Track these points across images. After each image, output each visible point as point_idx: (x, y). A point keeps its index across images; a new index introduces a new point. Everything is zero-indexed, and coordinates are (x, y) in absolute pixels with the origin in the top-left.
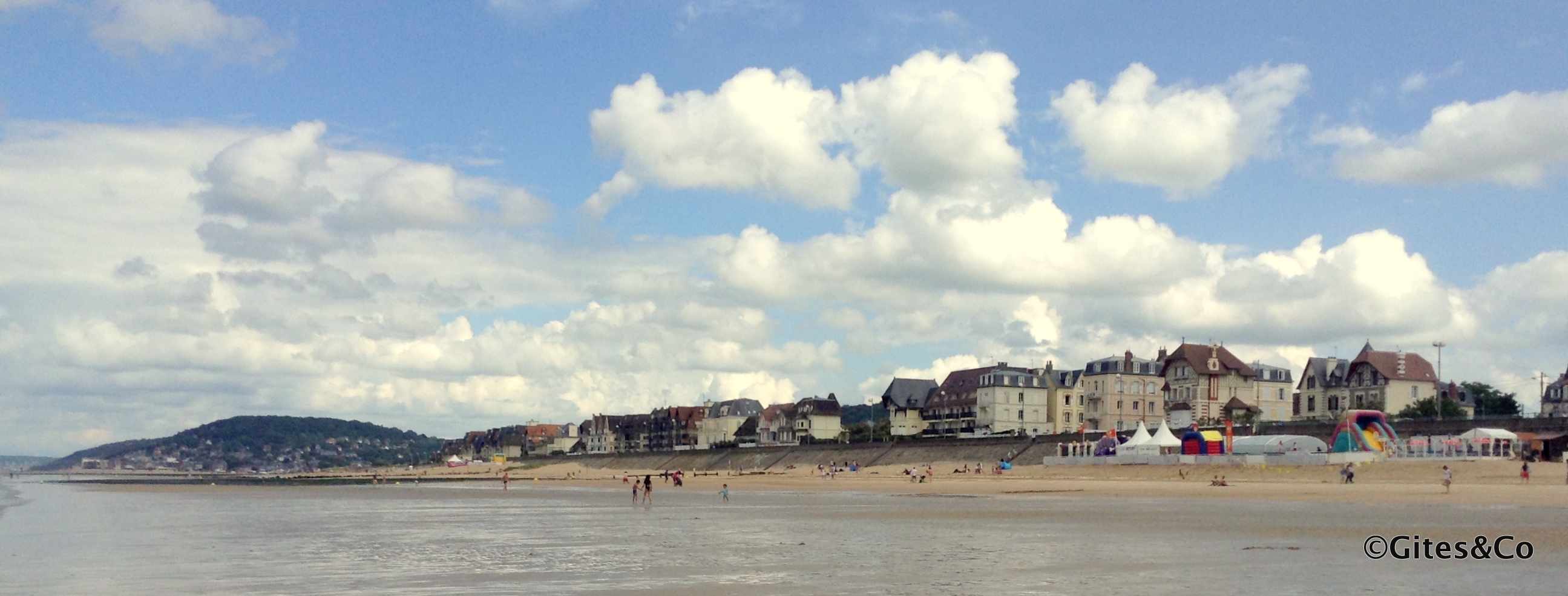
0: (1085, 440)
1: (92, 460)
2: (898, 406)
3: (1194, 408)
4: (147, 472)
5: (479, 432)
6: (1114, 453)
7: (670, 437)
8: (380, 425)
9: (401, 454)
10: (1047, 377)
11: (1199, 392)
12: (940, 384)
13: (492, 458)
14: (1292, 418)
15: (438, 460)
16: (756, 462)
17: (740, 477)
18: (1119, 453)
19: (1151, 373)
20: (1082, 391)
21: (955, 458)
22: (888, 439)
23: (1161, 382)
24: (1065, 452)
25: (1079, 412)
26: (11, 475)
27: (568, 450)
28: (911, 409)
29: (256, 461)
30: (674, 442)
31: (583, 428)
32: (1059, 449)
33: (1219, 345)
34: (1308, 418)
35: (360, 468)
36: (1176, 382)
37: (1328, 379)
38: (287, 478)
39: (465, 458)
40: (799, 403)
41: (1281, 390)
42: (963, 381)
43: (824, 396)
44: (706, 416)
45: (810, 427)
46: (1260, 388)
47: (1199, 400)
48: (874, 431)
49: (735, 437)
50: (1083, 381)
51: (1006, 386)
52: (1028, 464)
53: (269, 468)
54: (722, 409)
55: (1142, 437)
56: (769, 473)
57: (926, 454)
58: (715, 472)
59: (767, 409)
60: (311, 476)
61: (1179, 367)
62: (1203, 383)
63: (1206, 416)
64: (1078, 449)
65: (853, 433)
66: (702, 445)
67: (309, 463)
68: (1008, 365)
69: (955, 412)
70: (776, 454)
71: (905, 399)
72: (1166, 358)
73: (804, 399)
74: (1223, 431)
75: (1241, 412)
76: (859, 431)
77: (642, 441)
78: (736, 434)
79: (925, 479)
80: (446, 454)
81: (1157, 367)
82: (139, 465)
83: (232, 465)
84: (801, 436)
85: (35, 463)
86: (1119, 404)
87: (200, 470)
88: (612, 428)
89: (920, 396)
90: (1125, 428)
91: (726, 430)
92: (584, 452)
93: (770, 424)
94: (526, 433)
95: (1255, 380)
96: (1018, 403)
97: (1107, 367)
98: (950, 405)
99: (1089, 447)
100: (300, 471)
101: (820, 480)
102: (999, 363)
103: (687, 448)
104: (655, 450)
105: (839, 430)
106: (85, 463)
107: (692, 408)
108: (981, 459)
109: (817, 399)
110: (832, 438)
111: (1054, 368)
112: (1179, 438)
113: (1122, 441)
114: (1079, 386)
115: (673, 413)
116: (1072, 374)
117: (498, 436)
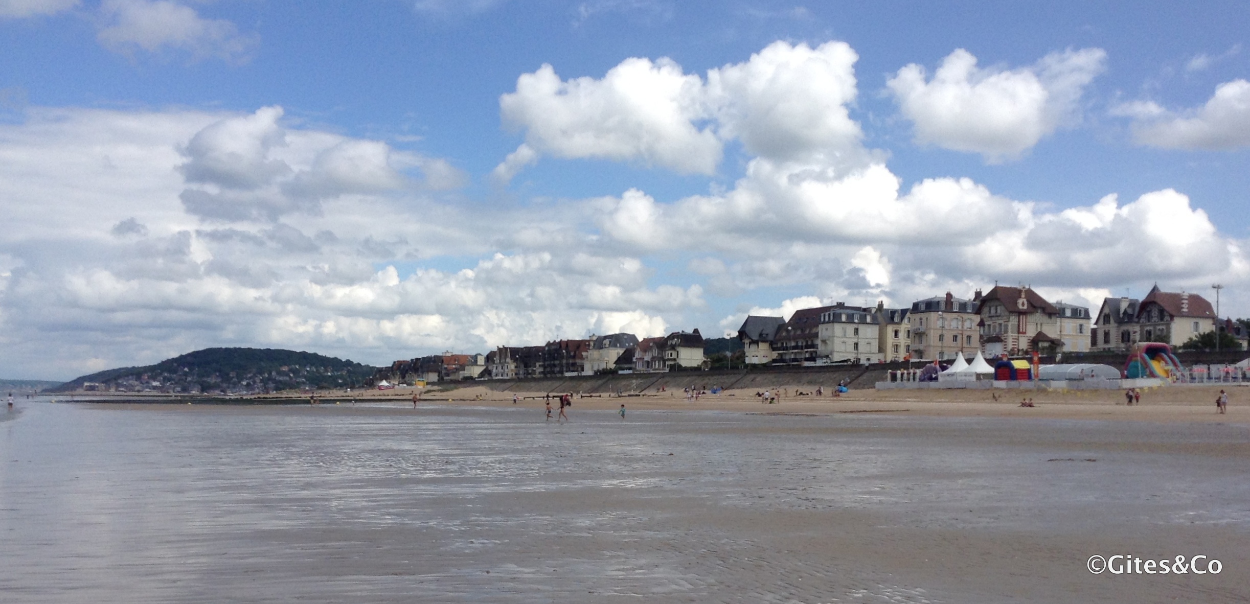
0: (911, 368)
1: (92, 384)
2: (752, 340)
3: (1006, 340)
4: (137, 394)
5: (404, 361)
6: (936, 379)
7: (562, 366)
8: (324, 355)
9: (341, 379)
10: (879, 314)
11: (1010, 327)
12: (787, 321)
13: (414, 383)
14: (1090, 349)
15: (371, 384)
16: (633, 386)
17: (619, 398)
18: (940, 379)
19: (969, 311)
20: (909, 326)
21: (799, 382)
22: (743, 368)
23: (977, 319)
24: (894, 378)
25: (907, 344)
26: (28, 396)
27: (477, 376)
28: (762, 342)
29: (225, 385)
30: (565, 369)
31: (490, 358)
32: (889, 376)
33: (1027, 287)
34: (1104, 349)
35: (308, 391)
36: (990, 319)
37: (1121, 316)
38: (249, 398)
39: (392, 382)
40: (668, 337)
41: (1081, 325)
42: (807, 318)
43: (689, 331)
44: (591, 348)
45: (678, 357)
46: (1063, 324)
47: (1010, 334)
48: (731, 360)
49: (615, 365)
50: (909, 318)
51: (844, 322)
52: (863, 388)
53: (235, 390)
54: (605, 342)
55: (960, 366)
56: (643, 395)
57: (774, 380)
58: (598, 394)
59: (642, 342)
60: (268, 397)
61: (993, 306)
62: (1013, 320)
63: (1016, 348)
64: (905, 375)
65: (714, 361)
66: (588, 372)
67: (267, 386)
68: (846, 305)
69: (800, 344)
70: (650, 380)
71: (757, 334)
72: (981, 299)
73: (673, 334)
74: (1030, 361)
75: (1046, 344)
76: (719, 360)
77: (538, 369)
78: (616, 363)
79: (774, 400)
80: (377, 379)
81: (974, 305)
82: (130, 388)
83: (205, 388)
84: (670, 365)
85: (45, 387)
86: (941, 337)
87: (179, 392)
88: (513, 357)
89: (770, 331)
90: (946, 358)
91: (607, 359)
92: (490, 378)
93: (644, 354)
94: (443, 361)
95: (1057, 317)
96: (854, 336)
97: (930, 306)
98: (795, 338)
99: (914, 374)
100: (259, 393)
101: (686, 401)
102: (837, 303)
103: (575, 374)
104: (549, 376)
105: (702, 359)
106: (86, 386)
107: (578, 341)
108: (822, 384)
109: (683, 334)
110: (696, 366)
111: (885, 307)
112: (992, 366)
113: (944, 368)
114: (906, 323)
115: (563, 346)
116: (900, 312)
117: (419, 364)
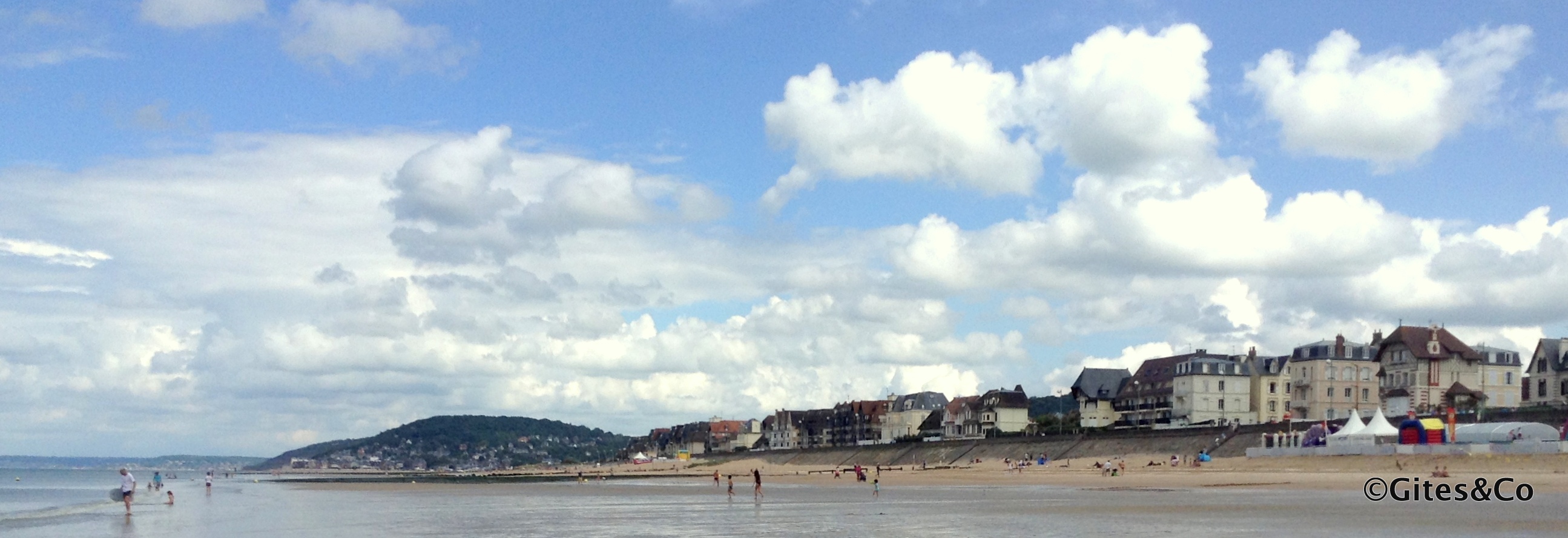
0: (1292, 431)
1: (301, 460)
2: (1089, 398)
3: (1412, 394)
4: (352, 471)
5: (663, 429)
6: (1324, 443)
7: (853, 431)
8: (569, 423)
9: (589, 451)
10: (1250, 363)
11: (1418, 377)
12: (1133, 374)
13: (676, 455)
14: (1520, 403)
15: (625, 457)
16: (940, 456)
17: (925, 471)
18: (1329, 443)
19: (1365, 358)
20: (1289, 378)
21: (1149, 450)
22: (1077, 432)
23: (1376, 367)
24: (1270, 443)
25: (1286, 400)
26: (227, 475)
27: (751, 447)
28: (1102, 400)
29: (454, 460)
30: (858, 437)
31: (766, 424)
32: (1263, 440)
33: (1440, 327)
34: (1539, 403)
35: (550, 465)
36: (1392, 367)
37: (1561, 361)
38: (482, 476)
39: (650, 454)
40: (984, 396)
41: (1509, 374)
42: (1159, 370)
43: (1010, 387)
44: (890, 409)
45: (996, 420)
46: (1486, 373)
47: (1418, 386)
48: (1063, 424)
49: (919, 431)
50: (1289, 368)
51: (1206, 374)
52: (1230, 456)
53: (466, 466)
54: (906, 403)
55: (1355, 427)
56: (954, 467)
57: (1118, 446)
58: (899, 467)
59: (952, 402)
60: (505, 474)
61: (1397, 350)
62: (1423, 368)
63: (1425, 403)
64: (1284, 440)
65: (1041, 425)
66: (886, 439)
67: (503, 461)
68: (1207, 352)
69: (1150, 402)
70: (962, 448)
71: (1096, 390)
72: (1381, 342)
73: (990, 391)
74: (1445, 419)
75: (1464, 399)
76: (1048, 423)
77: (825, 436)
78: (920, 428)
79: (1117, 472)
80: (632, 451)
81: (1371, 351)
82: (345, 464)
83: (431, 463)
84: (987, 429)
85: (247, 463)
86: (1330, 391)
87: (401, 468)
88: (795, 423)
89: (1112, 386)
90: (1336, 417)
91: (910, 424)
92: (767, 448)
93: (954, 417)
94: (710, 429)
95: (1479, 364)
96: (1218, 391)
97: (1317, 352)
98: (1144, 395)
99: (1296, 437)
100: (494, 470)
101: (1007, 475)
102: (1197, 350)
103: (870, 442)
104: (838, 445)
105: (1026, 423)
106: (294, 463)
107: (875, 402)
108: (1177, 451)
109: (1003, 391)
110: (1019, 430)
111: (1258, 355)
112: (1395, 426)
113: (1333, 430)
114: (1285, 373)
115: (856, 408)
116: (1277, 360)
117: (682, 433)
